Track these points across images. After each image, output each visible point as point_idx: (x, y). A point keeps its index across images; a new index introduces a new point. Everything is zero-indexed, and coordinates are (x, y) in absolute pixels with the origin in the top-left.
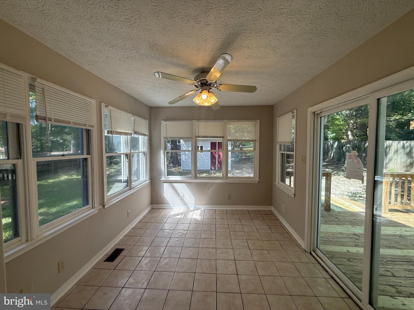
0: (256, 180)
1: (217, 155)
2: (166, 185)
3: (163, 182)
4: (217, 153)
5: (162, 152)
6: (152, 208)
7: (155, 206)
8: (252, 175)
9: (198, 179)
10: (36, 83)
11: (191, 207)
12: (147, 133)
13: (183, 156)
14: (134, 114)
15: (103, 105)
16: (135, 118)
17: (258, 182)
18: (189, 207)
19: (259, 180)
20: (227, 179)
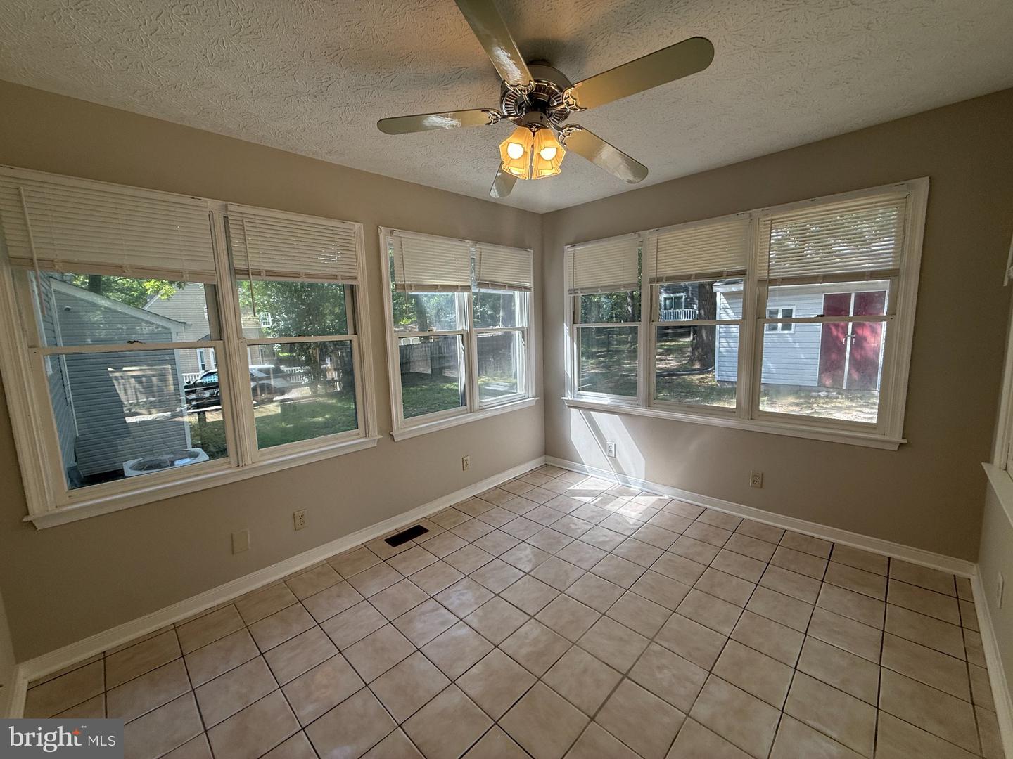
0: (889, 439)
1: (849, 339)
2: (575, 414)
3: (568, 406)
4: (850, 332)
5: (566, 328)
6: (547, 463)
7: (552, 460)
8: (869, 418)
10: (229, 213)
11: (636, 483)
12: (530, 284)
13: (723, 340)
14: (477, 239)
15: (383, 231)
16: (481, 249)
17: (894, 447)
18: (630, 481)
19: (905, 441)
20: (752, 419)
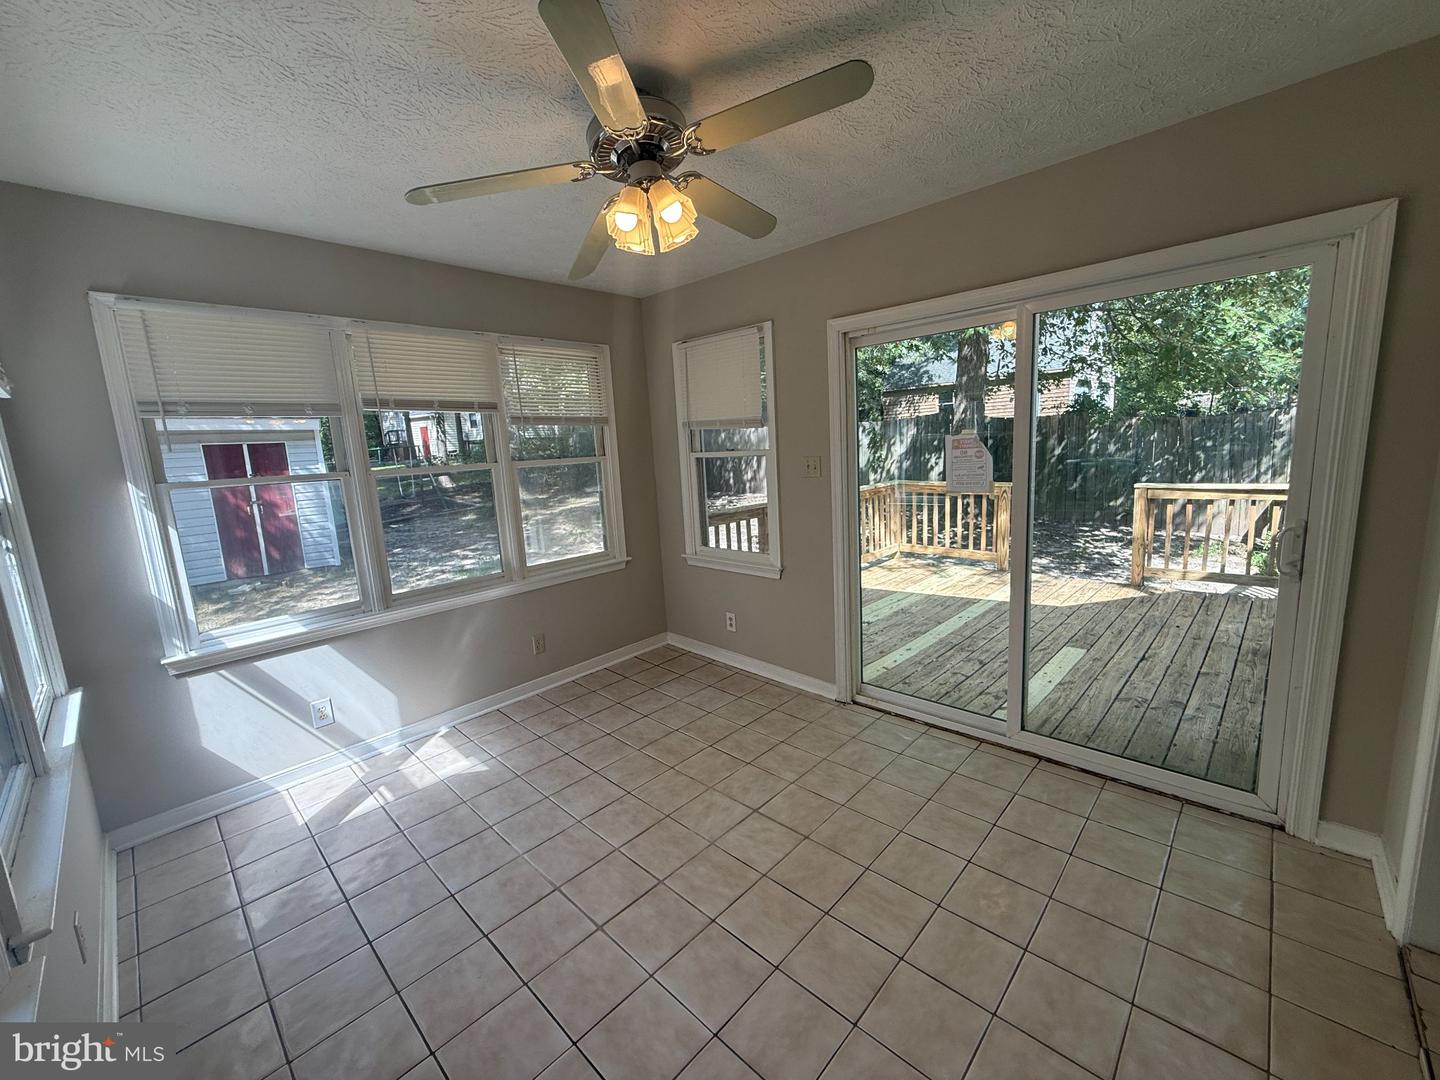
0: (620, 560)
1: (255, 507)
2: (204, 690)
3: (178, 676)
6: (118, 849)
7: (139, 831)
8: (595, 548)
9: (402, 606)
11: (387, 741)
17: (623, 566)
18: (376, 745)
19: (630, 558)
20: (524, 578)
